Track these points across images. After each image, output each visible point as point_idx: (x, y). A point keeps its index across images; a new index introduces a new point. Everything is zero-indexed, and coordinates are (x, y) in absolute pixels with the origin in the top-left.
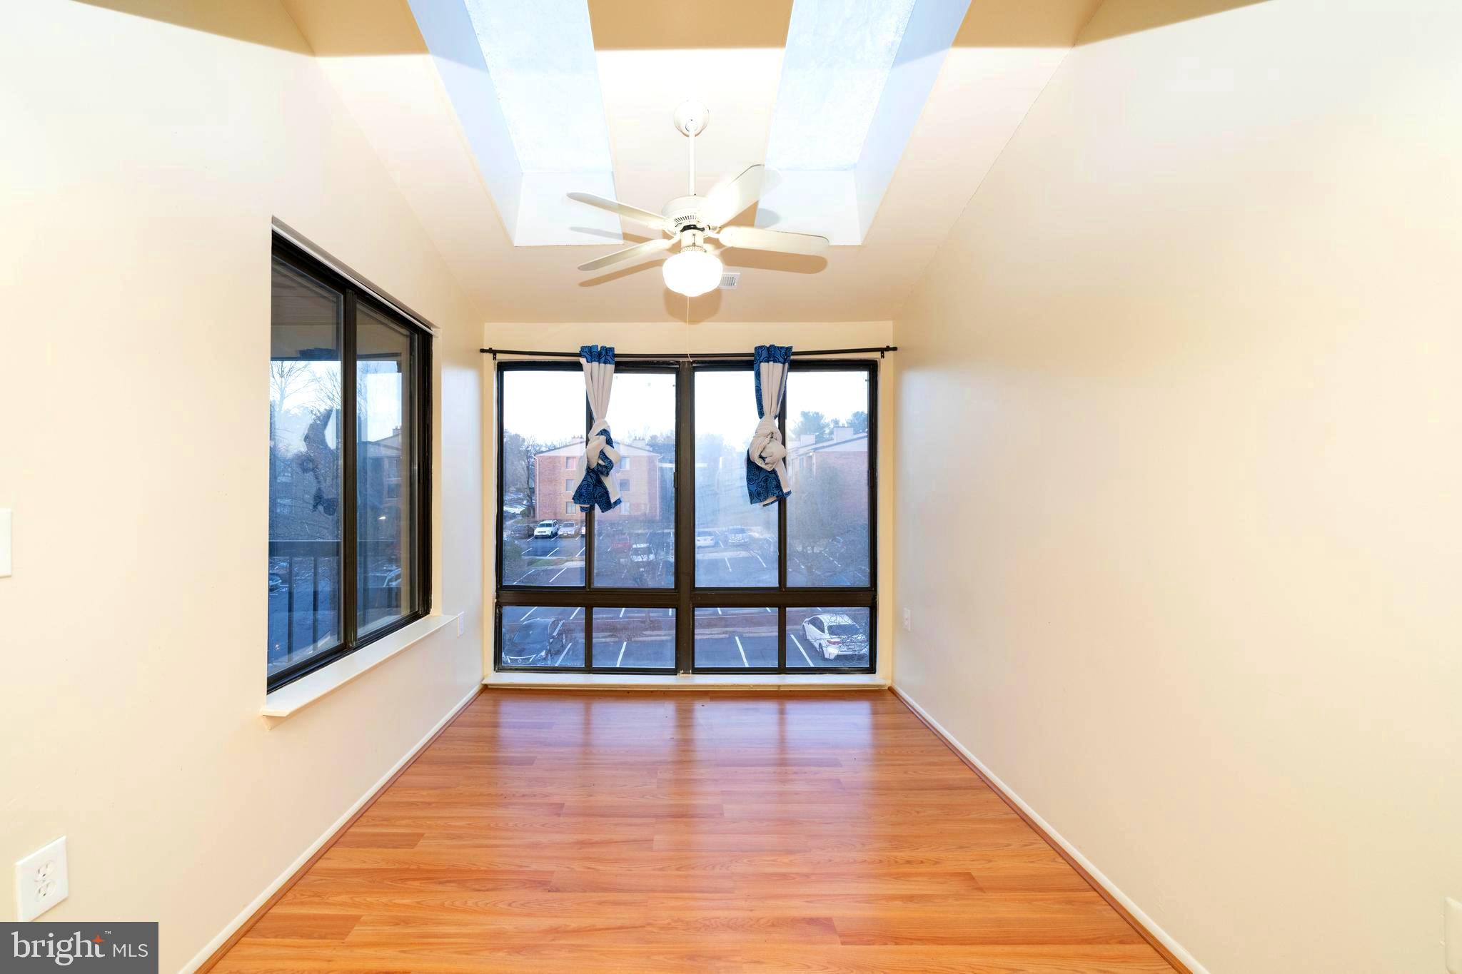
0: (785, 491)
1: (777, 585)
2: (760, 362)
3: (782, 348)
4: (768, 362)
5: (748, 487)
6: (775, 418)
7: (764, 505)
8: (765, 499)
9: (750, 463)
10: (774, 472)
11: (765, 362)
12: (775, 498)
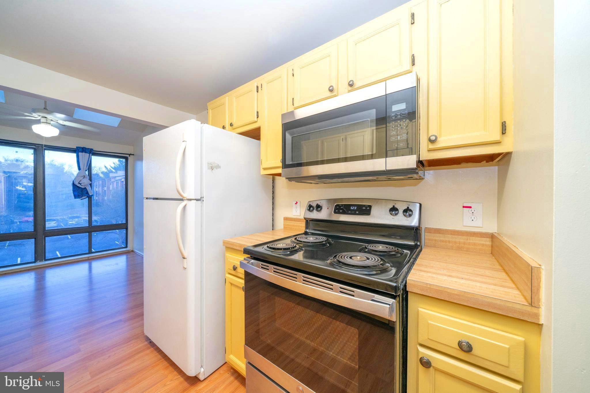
0: (90, 194)
1: (88, 226)
2: (79, 152)
3: (89, 149)
4: (82, 152)
5: (73, 193)
6: (86, 171)
7: (81, 199)
8: (82, 197)
9: (74, 185)
10: (85, 188)
11: (81, 152)
12: (86, 197)
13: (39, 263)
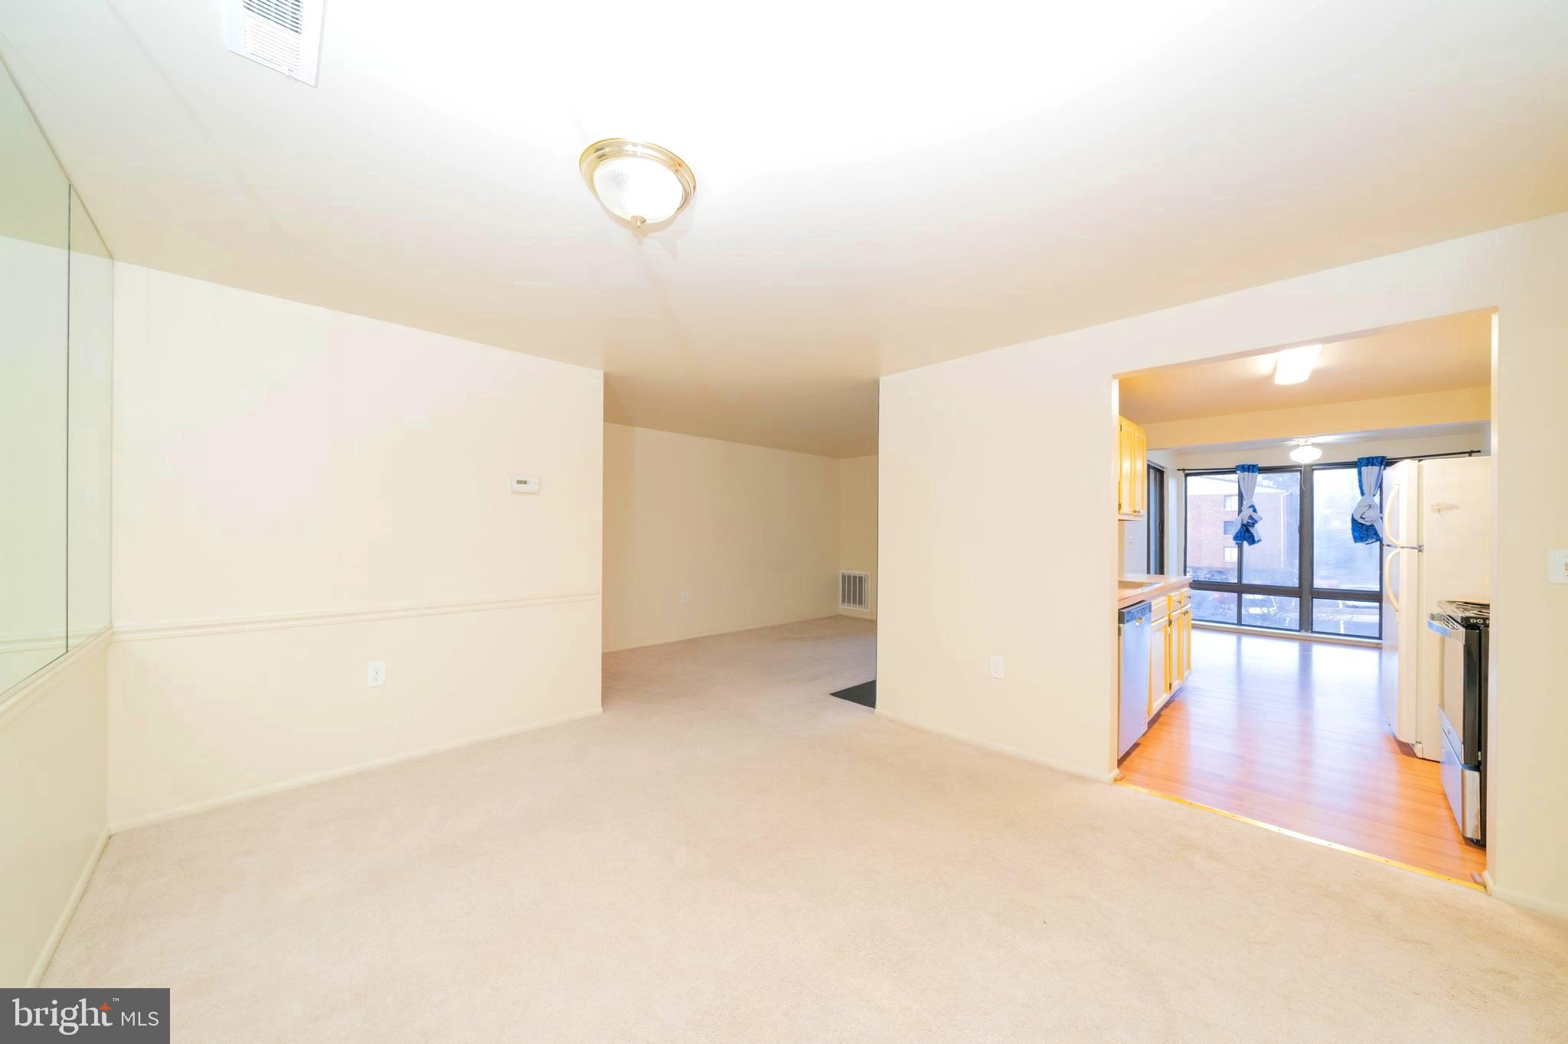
0: (1381, 535)
2: (1361, 466)
3: (1378, 457)
4: (1367, 465)
5: (1353, 534)
6: (1373, 496)
7: (1366, 544)
8: (1366, 540)
9: (1353, 520)
10: (1372, 525)
11: (1364, 465)
12: (1374, 540)
13: (1303, 634)
